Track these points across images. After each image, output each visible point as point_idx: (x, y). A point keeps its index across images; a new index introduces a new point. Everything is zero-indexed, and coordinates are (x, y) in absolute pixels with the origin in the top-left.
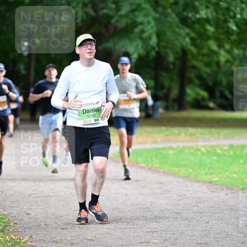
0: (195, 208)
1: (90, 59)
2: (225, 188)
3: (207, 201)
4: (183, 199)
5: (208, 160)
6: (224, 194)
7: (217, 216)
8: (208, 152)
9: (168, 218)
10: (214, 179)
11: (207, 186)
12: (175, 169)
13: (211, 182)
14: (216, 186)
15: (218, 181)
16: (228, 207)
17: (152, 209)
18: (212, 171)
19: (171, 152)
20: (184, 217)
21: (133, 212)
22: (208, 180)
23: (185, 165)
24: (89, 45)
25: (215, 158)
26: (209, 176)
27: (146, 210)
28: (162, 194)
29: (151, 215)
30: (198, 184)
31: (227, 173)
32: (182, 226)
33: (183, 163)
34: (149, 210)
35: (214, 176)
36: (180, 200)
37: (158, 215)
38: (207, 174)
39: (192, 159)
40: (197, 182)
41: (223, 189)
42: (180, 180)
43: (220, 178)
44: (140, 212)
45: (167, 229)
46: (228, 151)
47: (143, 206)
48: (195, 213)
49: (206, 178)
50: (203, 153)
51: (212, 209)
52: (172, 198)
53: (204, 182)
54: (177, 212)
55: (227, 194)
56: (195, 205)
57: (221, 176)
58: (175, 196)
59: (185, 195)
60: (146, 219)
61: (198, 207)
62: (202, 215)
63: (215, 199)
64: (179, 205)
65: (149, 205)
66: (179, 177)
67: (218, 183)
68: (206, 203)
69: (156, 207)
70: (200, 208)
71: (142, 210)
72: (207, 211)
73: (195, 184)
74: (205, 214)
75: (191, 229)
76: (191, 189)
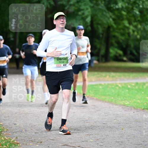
0: (115, 120)
1: (62, 28)
2: (133, 109)
3: (122, 116)
4: (108, 115)
5: (123, 92)
6: (132, 112)
7: (128, 125)
8: (123, 87)
9: (99, 126)
10: (126, 103)
11: (122, 108)
12: (103, 97)
13: (125, 105)
14: (127, 107)
15: (129, 105)
16: (135, 120)
17: (89, 121)
18: (125, 98)
19: (100, 87)
20: (108, 126)
21: (78, 123)
22: (123, 104)
23: (109, 95)
24: (62, 19)
25: (127, 91)
26: (123, 102)
27: (86, 122)
28: (95, 112)
29: (89, 125)
30: (116, 106)
31: (134, 100)
32: (107, 131)
33: (107, 94)
34: (87, 122)
35: (127, 101)
36: (106, 116)
37: (93, 125)
38: (122, 100)
39: (114, 91)
40: (116, 105)
41: (132, 109)
42: (106, 104)
43: (130, 103)
44: (82, 123)
45: (98, 133)
46: (135, 86)
47: (84, 120)
48: (115, 123)
49: (122, 103)
50: (120, 87)
51: (125, 121)
52: (101, 115)
53: (120, 105)
54: (104, 123)
55: (134, 112)
56: (115, 119)
57: (130, 101)
58: (103, 114)
59: (109, 113)
60: (86, 127)
61: (117, 120)
62: (119, 124)
63: (127, 115)
64: (106, 119)
65: (87, 119)
66: (106, 102)
67: (128, 106)
68: (122, 117)
69: (92, 120)
70: (118, 121)
71: (83, 122)
72: (122, 122)
73: (115, 106)
74: (121, 124)
75: (112, 133)
76: (112, 109)
